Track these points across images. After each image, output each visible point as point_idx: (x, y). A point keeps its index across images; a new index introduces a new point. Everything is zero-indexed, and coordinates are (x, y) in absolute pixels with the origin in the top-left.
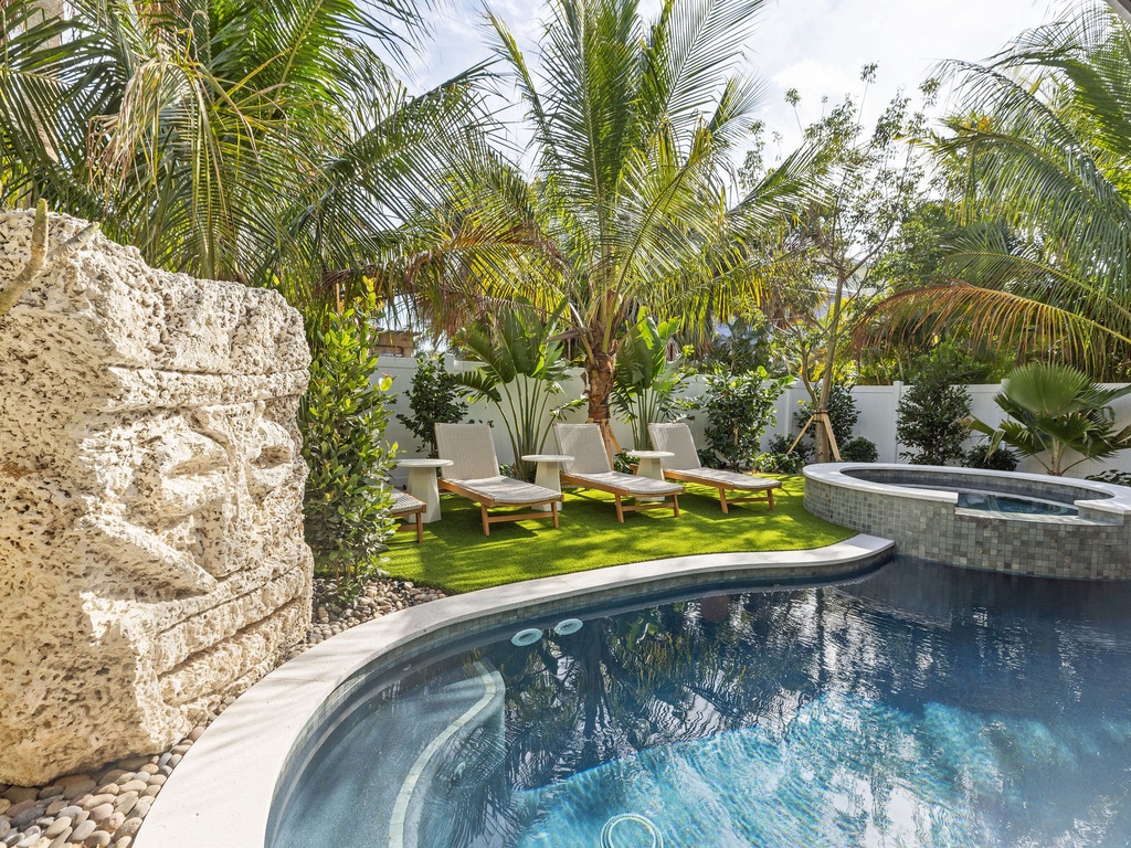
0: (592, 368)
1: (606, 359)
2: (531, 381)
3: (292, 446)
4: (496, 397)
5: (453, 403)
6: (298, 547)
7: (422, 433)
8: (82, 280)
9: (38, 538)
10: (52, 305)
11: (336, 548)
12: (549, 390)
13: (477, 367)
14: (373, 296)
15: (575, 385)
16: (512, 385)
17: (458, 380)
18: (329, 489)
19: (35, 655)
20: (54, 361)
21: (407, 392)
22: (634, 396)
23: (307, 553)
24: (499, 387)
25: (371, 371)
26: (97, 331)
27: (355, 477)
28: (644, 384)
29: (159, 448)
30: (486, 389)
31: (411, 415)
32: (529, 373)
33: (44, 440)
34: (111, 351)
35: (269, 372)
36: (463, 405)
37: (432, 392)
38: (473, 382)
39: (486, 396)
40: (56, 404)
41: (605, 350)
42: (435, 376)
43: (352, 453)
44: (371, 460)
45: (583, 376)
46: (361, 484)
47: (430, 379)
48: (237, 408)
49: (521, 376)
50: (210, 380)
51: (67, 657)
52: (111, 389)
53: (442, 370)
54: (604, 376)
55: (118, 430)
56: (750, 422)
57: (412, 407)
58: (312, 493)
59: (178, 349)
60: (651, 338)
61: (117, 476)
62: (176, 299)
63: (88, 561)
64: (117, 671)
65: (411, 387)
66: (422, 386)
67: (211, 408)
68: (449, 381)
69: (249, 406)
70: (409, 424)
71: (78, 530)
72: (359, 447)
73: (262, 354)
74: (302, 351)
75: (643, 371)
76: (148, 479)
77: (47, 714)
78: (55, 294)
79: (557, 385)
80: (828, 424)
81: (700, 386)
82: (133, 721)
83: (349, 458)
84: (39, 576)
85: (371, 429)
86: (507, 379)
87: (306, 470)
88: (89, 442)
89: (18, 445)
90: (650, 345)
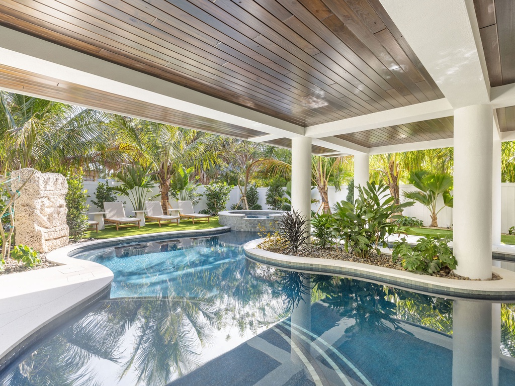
0: (161, 184)
1: (166, 181)
2: (141, 189)
3: (65, 204)
4: (127, 194)
5: (111, 196)
6: (66, 226)
7: (100, 206)
8: (36, 178)
9: (28, 216)
10: (32, 182)
11: (74, 228)
12: (147, 191)
13: (121, 184)
14: (82, 171)
15: (156, 189)
16: (133, 190)
17: (113, 188)
18: (72, 214)
19: (26, 233)
20: (31, 190)
21: (95, 193)
22: (178, 193)
23: (67, 226)
24: (129, 191)
25: (82, 188)
26: (38, 185)
27: (78, 212)
28: (181, 188)
29: (44, 203)
30: (124, 191)
31: (96, 200)
32: (140, 186)
33: (28, 202)
34: (39, 188)
35: (60, 190)
36: (115, 197)
37: (103, 193)
38: (120, 190)
39: (124, 194)
40: (30, 196)
41: (165, 178)
42: (105, 187)
43: (77, 207)
44: (82, 209)
45: (159, 187)
46: (80, 214)
47: (103, 189)
48: (55, 197)
49: (137, 187)
50: (51, 192)
51: (31, 234)
52: (39, 194)
53: (107, 185)
54: (166, 186)
55: (39, 200)
56: (220, 200)
57: (96, 198)
58: (68, 216)
59: (47, 187)
60: (183, 174)
61: (39, 207)
62: (46, 179)
63: (35, 219)
64: (38, 237)
65: (96, 192)
66: (100, 191)
67: (51, 196)
68: (110, 189)
69: (57, 196)
70: (95, 203)
71: (34, 214)
72: (79, 205)
73: (59, 186)
74: (67, 186)
75: (181, 185)
76: (43, 208)
77: (28, 243)
78: (32, 181)
79: (150, 189)
80: (246, 200)
81: (202, 189)
82: (41, 245)
83: (77, 208)
84: (27, 221)
85: (82, 202)
86: (131, 188)
87: (67, 210)
88: (35, 202)
89: (23, 202)
90: (183, 176)
